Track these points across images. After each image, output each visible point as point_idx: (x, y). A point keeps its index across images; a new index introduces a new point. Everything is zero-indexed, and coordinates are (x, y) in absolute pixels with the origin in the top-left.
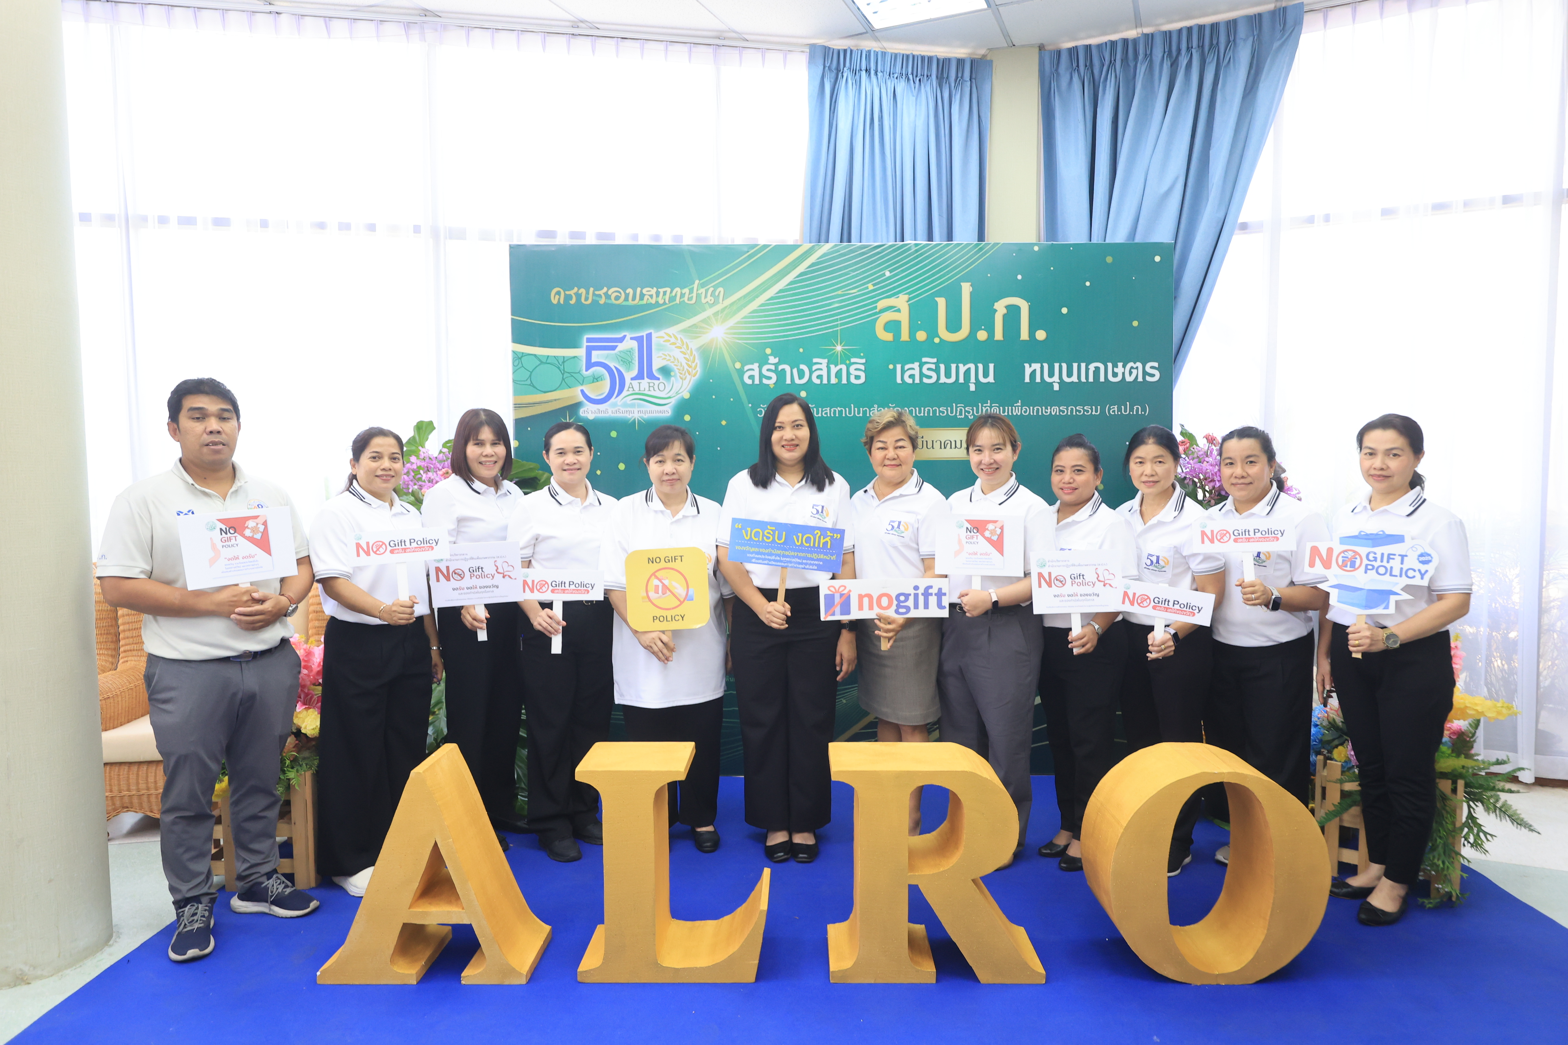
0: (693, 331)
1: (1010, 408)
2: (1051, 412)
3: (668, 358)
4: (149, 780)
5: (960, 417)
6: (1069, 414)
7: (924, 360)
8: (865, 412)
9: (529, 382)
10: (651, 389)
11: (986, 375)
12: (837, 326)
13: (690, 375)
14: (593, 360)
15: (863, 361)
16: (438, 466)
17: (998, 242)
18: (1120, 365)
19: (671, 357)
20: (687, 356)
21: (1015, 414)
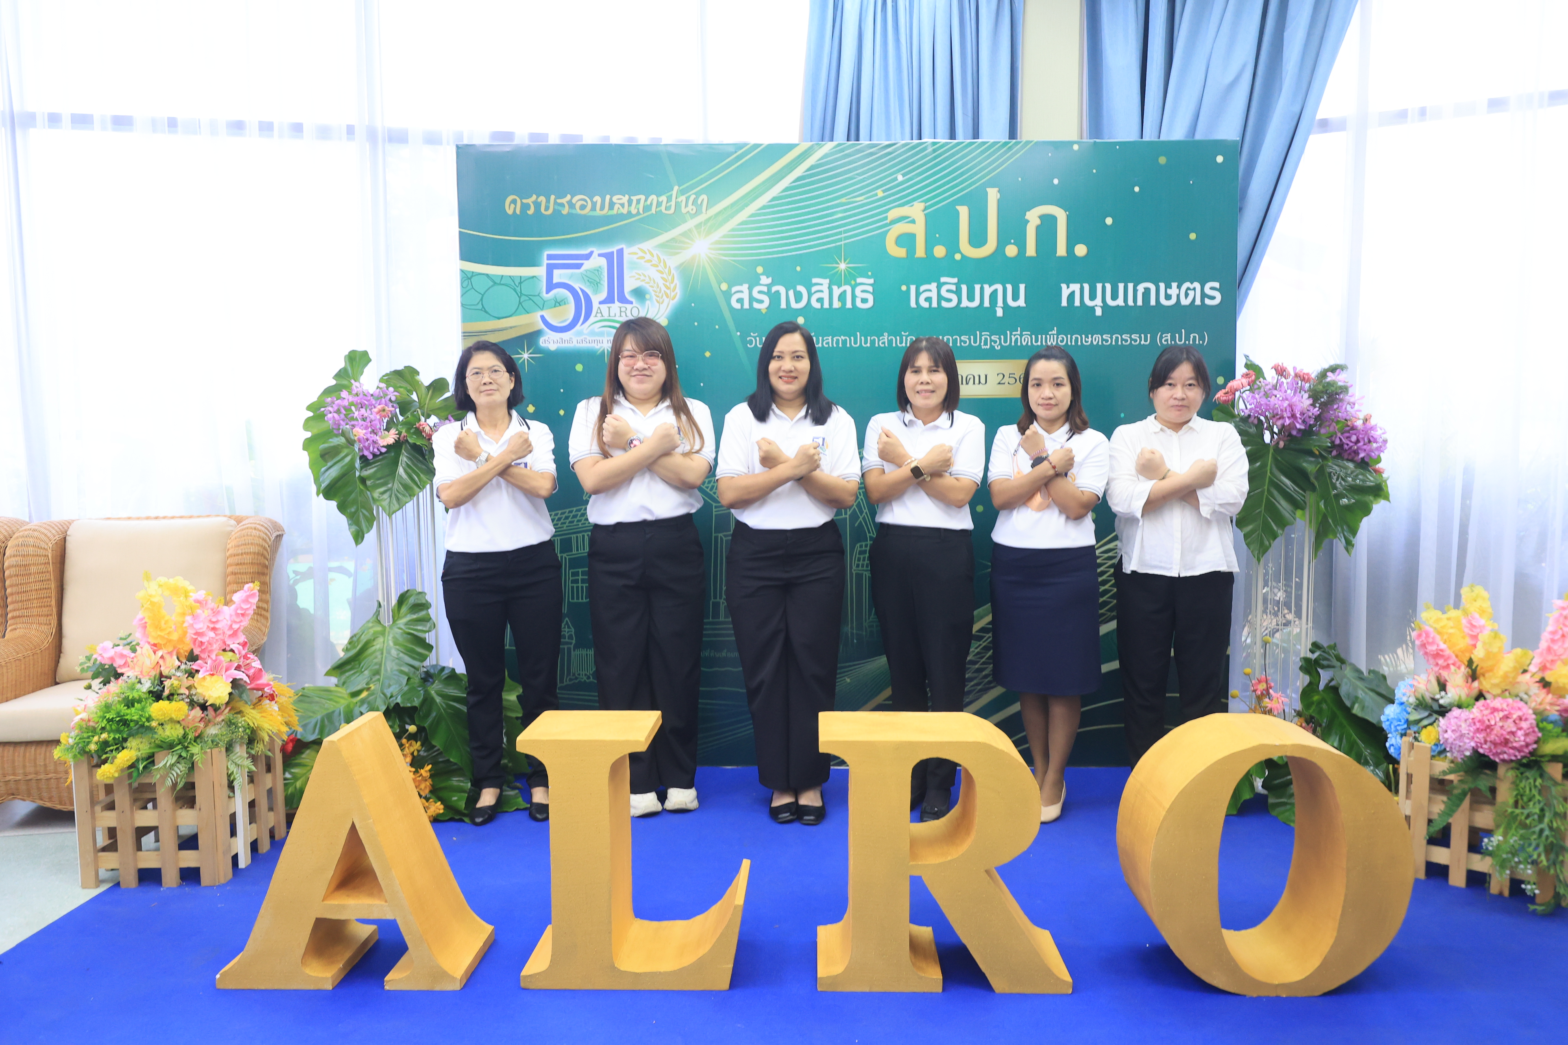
0: (671, 247)
1: (1044, 336)
2: (1092, 341)
3: (642, 278)
4: (38, 763)
5: (985, 347)
6: (1114, 343)
7: (943, 280)
8: (873, 342)
9: (480, 307)
10: (623, 314)
11: (1015, 298)
12: (840, 240)
13: (667, 297)
14: (555, 281)
15: (871, 281)
16: (374, 402)
17: (1030, 140)
18: (1175, 285)
19: (645, 276)
20: (665, 276)
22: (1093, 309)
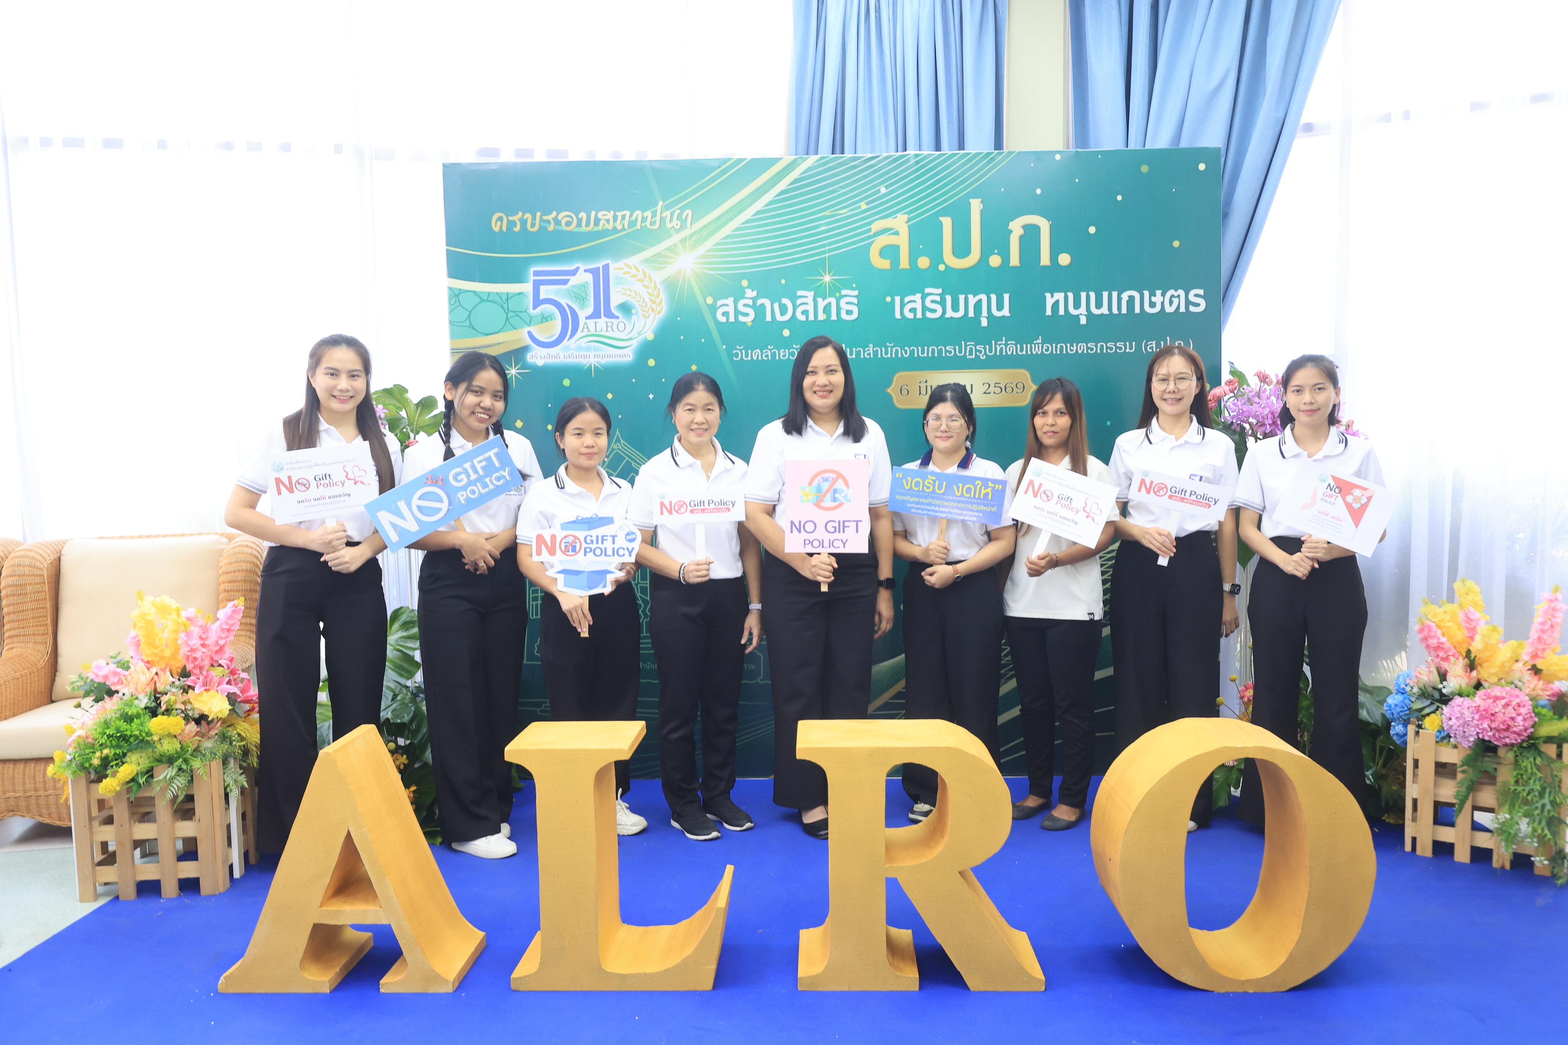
0: (656, 261)
1: (1029, 345)
3: (628, 292)
5: (971, 357)
7: (927, 290)
8: (858, 353)
9: (467, 323)
10: (610, 329)
11: (1000, 307)
12: (824, 252)
13: (653, 311)
14: (541, 297)
15: (856, 293)
17: (1013, 150)
18: (1159, 292)
19: (631, 291)
20: (650, 290)
21: (1034, 353)
22: (1077, 317)
